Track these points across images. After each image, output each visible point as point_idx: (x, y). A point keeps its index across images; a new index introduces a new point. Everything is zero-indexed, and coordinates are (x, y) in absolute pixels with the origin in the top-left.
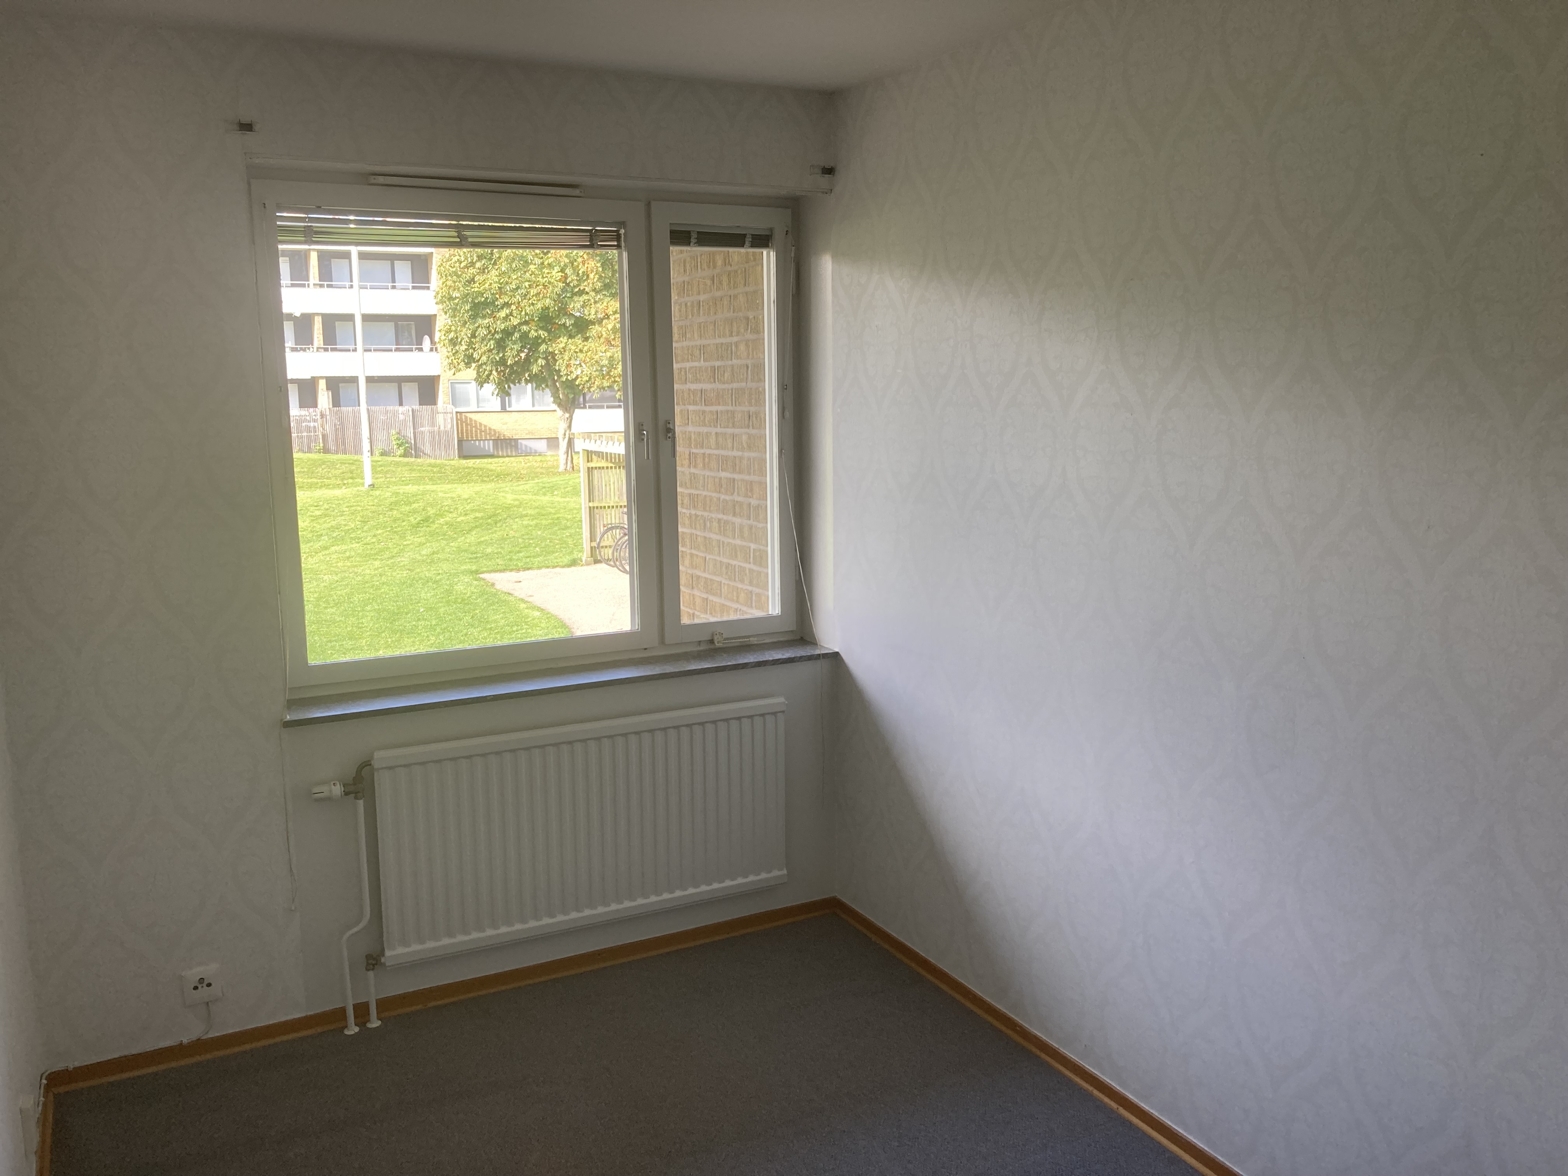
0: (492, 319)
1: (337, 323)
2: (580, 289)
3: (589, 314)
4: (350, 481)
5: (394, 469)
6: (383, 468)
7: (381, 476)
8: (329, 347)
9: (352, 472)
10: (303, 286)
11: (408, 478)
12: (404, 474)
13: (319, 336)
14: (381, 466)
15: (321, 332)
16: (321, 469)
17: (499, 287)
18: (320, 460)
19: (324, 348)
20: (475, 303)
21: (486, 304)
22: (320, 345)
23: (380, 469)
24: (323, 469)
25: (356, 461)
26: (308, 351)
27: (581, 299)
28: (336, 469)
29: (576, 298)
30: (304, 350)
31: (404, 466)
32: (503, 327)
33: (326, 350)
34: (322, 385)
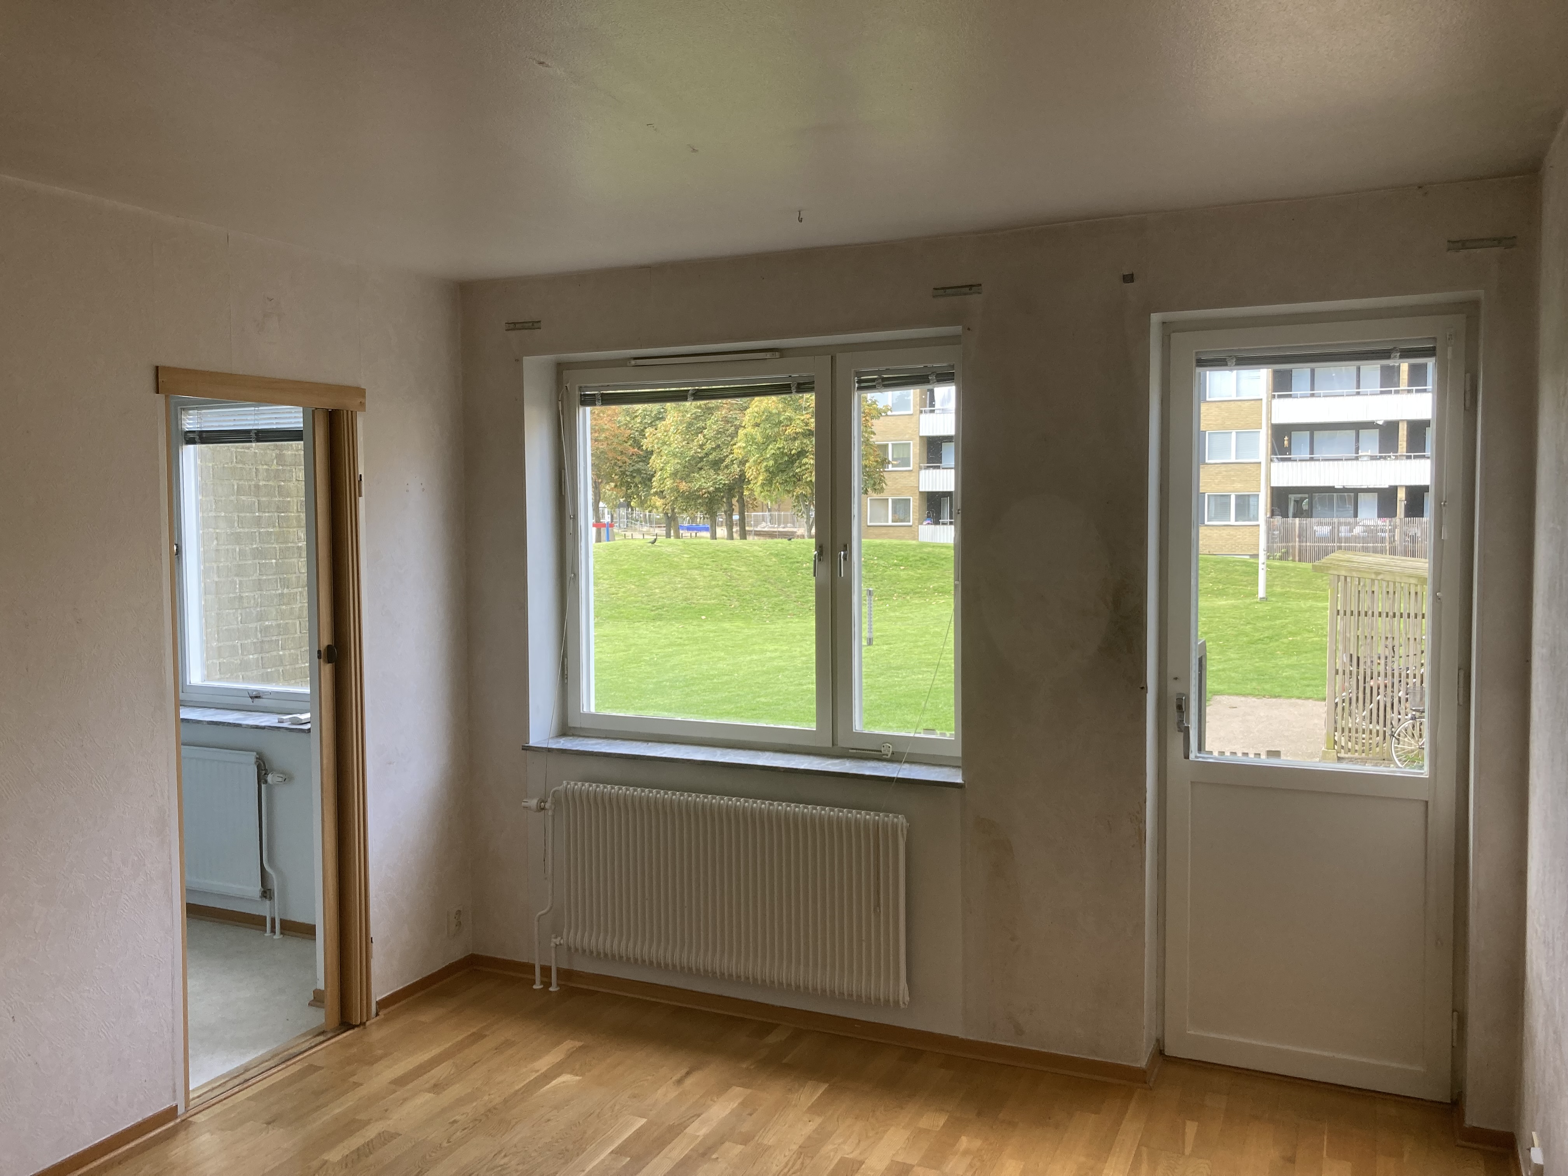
8: (1413, 454)
13: (1403, 443)
15: (1406, 439)
22: (1404, 452)
26: (1391, 459)
33: (1409, 457)
34: (1401, 495)
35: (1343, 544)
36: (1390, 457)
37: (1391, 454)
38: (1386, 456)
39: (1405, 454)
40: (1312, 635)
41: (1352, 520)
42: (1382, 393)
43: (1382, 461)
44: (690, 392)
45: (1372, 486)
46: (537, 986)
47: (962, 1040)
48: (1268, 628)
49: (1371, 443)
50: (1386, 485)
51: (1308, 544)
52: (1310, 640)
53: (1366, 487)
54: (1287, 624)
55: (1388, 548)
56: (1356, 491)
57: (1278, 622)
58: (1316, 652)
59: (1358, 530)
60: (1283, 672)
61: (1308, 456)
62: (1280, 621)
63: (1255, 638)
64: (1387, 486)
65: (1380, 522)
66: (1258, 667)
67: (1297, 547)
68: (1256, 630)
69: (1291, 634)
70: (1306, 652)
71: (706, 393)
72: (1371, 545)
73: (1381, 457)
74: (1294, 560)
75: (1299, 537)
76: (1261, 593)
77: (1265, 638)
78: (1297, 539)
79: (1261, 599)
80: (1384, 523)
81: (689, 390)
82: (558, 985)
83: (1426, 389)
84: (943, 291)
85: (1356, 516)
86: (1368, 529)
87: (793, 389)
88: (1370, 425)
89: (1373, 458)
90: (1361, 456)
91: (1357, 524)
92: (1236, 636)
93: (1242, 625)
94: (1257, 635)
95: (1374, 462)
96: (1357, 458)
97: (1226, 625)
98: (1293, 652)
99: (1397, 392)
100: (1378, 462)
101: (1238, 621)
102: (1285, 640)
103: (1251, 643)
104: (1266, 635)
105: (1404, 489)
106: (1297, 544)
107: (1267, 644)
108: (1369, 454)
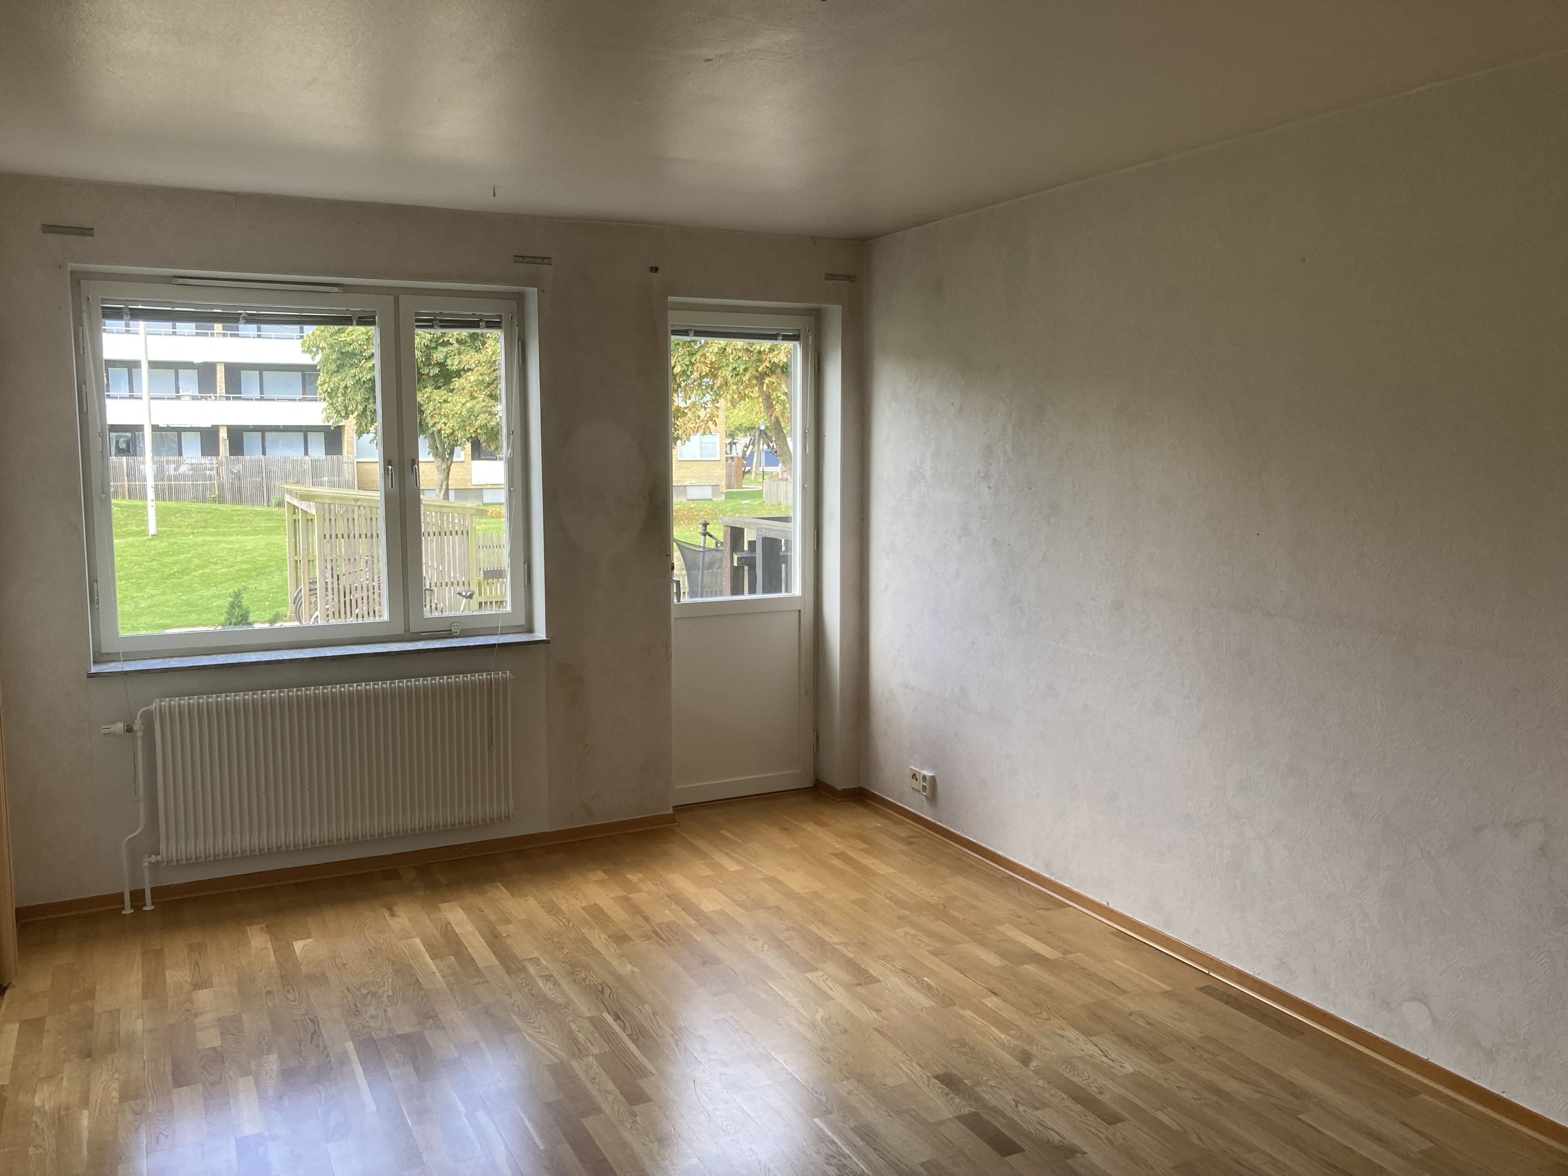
0: (358, 369)
1: (242, 371)
2: (444, 340)
3: (452, 365)
4: (202, 530)
5: (251, 519)
6: (240, 517)
7: (236, 525)
8: (231, 395)
9: (206, 522)
10: (206, 335)
11: (263, 528)
12: (260, 524)
13: (221, 384)
14: (239, 515)
15: (224, 381)
16: (174, 518)
17: (366, 339)
18: (177, 508)
19: (226, 397)
20: (342, 353)
21: (353, 354)
22: (222, 393)
23: (237, 518)
24: (176, 518)
25: (215, 510)
26: (209, 399)
27: (445, 349)
28: (191, 517)
29: (440, 348)
30: (206, 398)
31: (264, 515)
32: (369, 377)
33: (228, 398)
34: (223, 434)
35: (173, 483)
36: (210, 397)
37: (212, 395)
38: (207, 396)
39: (224, 395)
40: (219, 567)
41: (176, 458)
42: (197, 334)
43: (203, 402)
44: (242, 316)
45: (195, 425)
46: (128, 911)
47: (549, 833)
48: (175, 563)
49: (189, 383)
50: (208, 424)
51: (137, 483)
52: (219, 572)
53: (190, 426)
54: (191, 558)
55: (216, 485)
56: (179, 431)
57: (181, 557)
58: (230, 582)
59: (183, 469)
60: (212, 602)
61: (127, 394)
62: (184, 556)
63: (166, 573)
64: (210, 426)
65: (203, 461)
66: (186, 600)
67: (126, 486)
68: (165, 566)
69: (199, 567)
70: (221, 583)
71: (254, 317)
72: (200, 482)
73: (202, 398)
74: (124, 498)
75: (128, 476)
76: (152, 529)
77: (175, 572)
78: (126, 478)
79: (152, 536)
80: (206, 461)
81: (241, 314)
82: (153, 904)
83: (238, 334)
84: (521, 259)
85: (180, 454)
86: (194, 468)
87: (354, 322)
88: (189, 365)
89: (194, 398)
90: (183, 396)
91: (183, 463)
92: (146, 573)
93: (147, 562)
94: (167, 571)
95: (195, 402)
96: (178, 398)
97: (131, 563)
98: (210, 583)
99: (212, 335)
100: (199, 402)
101: (142, 559)
102: (196, 573)
103: (164, 578)
104: (176, 570)
105: (226, 429)
106: (126, 483)
107: (181, 578)
108: (190, 394)
